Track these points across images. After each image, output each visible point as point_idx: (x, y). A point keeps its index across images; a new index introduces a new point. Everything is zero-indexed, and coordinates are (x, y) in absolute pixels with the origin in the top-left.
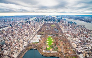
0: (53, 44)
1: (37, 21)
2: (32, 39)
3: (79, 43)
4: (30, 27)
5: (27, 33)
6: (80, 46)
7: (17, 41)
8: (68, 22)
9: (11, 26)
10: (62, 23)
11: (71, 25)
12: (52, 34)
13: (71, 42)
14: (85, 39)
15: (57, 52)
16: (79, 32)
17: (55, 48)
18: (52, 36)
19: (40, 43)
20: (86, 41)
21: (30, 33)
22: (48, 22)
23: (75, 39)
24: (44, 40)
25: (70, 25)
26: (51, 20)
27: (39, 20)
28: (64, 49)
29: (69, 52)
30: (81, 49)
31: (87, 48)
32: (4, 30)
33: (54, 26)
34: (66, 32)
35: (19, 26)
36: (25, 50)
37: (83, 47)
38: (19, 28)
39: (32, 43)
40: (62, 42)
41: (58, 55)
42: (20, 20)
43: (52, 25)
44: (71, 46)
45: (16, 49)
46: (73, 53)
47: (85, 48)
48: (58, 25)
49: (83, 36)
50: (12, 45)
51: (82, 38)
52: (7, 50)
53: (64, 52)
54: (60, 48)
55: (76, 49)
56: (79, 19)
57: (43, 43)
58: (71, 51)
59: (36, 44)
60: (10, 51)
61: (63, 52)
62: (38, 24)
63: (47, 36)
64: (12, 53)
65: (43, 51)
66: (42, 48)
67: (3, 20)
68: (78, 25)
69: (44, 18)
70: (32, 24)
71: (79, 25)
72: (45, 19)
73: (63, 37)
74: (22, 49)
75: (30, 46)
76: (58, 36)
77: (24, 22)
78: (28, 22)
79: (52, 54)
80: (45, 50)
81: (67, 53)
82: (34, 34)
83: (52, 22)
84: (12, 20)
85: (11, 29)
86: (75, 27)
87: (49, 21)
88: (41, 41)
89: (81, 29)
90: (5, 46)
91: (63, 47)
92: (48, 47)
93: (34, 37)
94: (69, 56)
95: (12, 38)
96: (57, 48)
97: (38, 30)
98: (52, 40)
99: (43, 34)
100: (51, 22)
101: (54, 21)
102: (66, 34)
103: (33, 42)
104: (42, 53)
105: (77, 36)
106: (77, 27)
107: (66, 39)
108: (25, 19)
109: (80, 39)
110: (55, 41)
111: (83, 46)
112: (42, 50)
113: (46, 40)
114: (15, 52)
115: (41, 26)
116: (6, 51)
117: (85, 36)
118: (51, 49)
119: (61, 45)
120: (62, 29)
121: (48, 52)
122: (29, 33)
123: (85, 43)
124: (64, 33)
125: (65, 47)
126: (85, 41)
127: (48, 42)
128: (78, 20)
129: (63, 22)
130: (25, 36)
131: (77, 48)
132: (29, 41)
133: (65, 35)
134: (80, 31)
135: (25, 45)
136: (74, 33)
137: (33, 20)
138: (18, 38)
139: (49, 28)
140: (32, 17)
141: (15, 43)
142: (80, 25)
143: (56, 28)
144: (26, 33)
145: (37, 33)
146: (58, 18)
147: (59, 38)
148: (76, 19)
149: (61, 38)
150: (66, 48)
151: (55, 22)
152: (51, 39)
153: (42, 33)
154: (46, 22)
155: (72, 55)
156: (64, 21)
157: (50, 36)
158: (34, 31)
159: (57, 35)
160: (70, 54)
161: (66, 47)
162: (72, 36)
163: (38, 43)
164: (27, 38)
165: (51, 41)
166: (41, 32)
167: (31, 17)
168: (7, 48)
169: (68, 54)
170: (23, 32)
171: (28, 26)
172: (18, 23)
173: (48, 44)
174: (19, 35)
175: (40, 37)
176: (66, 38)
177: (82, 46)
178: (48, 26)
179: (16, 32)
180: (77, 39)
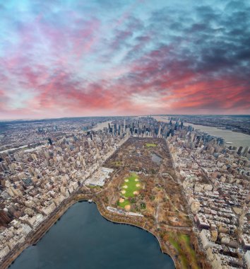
0: (136, 195)
1: (111, 131)
2: (90, 177)
3: (213, 200)
4: (92, 148)
5: (82, 163)
6: (212, 209)
7: (57, 179)
8: (198, 137)
9: (50, 142)
10: (178, 139)
11: (203, 146)
12: (141, 169)
13: (187, 195)
14: (238, 190)
15: (140, 215)
16: (225, 167)
17: (138, 204)
18: (140, 173)
19: (106, 189)
20: (237, 196)
21: (87, 163)
22: (140, 136)
23: (202, 186)
24: (117, 181)
25: (200, 147)
26: (147, 130)
27: (118, 128)
28: (161, 211)
29: (174, 220)
30: (211, 216)
31: (231, 218)
32: (35, 153)
33: (152, 147)
34: (184, 165)
35: (68, 143)
36: (69, 201)
37: (220, 213)
38: (66, 149)
39: (88, 187)
40: (162, 193)
41: (142, 222)
42: (74, 128)
43: (148, 145)
44: (184, 206)
45: (51, 196)
46: (185, 224)
47: (224, 216)
48: (165, 144)
49: (232, 181)
50: (45, 186)
51: (229, 186)
52: (33, 196)
53: (159, 217)
54: (153, 207)
55: (195, 215)
56: (239, 127)
57: (113, 190)
58: (180, 217)
59: (95, 190)
60: (39, 199)
61: (156, 217)
62: (112, 140)
63: (128, 172)
64: (42, 205)
65: (108, 208)
66: (106, 201)
67: (37, 130)
68: (228, 146)
69: (131, 125)
70: (98, 139)
71: (230, 148)
72: (134, 127)
73: (170, 179)
74: (62, 198)
75: (82, 193)
76: (156, 176)
77: (80, 134)
78: (88, 133)
79: (127, 217)
80: (113, 206)
81: (167, 222)
82: (96, 166)
83: (150, 135)
84: (54, 128)
85: (50, 151)
86: (215, 151)
87: (143, 132)
88: (110, 184)
89: (233, 159)
90: (32, 187)
91: (162, 204)
92: (122, 201)
93: (96, 173)
94: (170, 230)
95: (47, 171)
96: (143, 206)
97: (108, 157)
98: (138, 185)
99: (117, 168)
100: (148, 136)
101: (157, 134)
102: (182, 172)
103: (90, 184)
104: (104, 213)
105: (213, 180)
106: (223, 151)
107: (178, 185)
108: (85, 125)
109: (219, 190)
110: (146, 187)
111: (221, 209)
112: (106, 206)
113: (123, 183)
114: (48, 203)
115: (120, 145)
116: (31, 198)
117: (238, 181)
118: (128, 207)
119: (157, 200)
120: (175, 157)
121: (118, 213)
122: (84, 163)
123: (231, 202)
124: (177, 168)
125: (165, 206)
126: (233, 196)
127: (126, 187)
128: (234, 131)
129: (181, 137)
130: (76, 168)
131: (200, 211)
132: (81, 182)
133: (177, 173)
134: (227, 165)
135: (71, 190)
136: (206, 170)
137: (102, 129)
138: (60, 173)
139: (139, 152)
140: (102, 120)
141: (51, 183)
142: (234, 148)
143: (156, 152)
144: (78, 163)
145: (105, 162)
146: (171, 123)
147: (157, 181)
148: (227, 128)
149: (164, 180)
150: (168, 209)
151: (159, 135)
152: (136, 180)
153: (117, 163)
154: (135, 136)
155: (179, 228)
156: (188, 133)
157: (135, 174)
158: (100, 157)
159: (153, 172)
160: (176, 226)
161: (170, 206)
162: (197, 179)
163: (101, 187)
164: (79, 174)
165: (134, 186)
166: (114, 161)
167: (101, 122)
168: (34, 192)
169: (170, 224)
170: (73, 158)
171: (86, 143)
172: (67, 137)
173: (124, 192)
174: (64, 165)
175: (110, 174)
176: (177, 181)
177: (217, 210)
178: (136, 147)
179: (59, 158)
180: (209, 187)
